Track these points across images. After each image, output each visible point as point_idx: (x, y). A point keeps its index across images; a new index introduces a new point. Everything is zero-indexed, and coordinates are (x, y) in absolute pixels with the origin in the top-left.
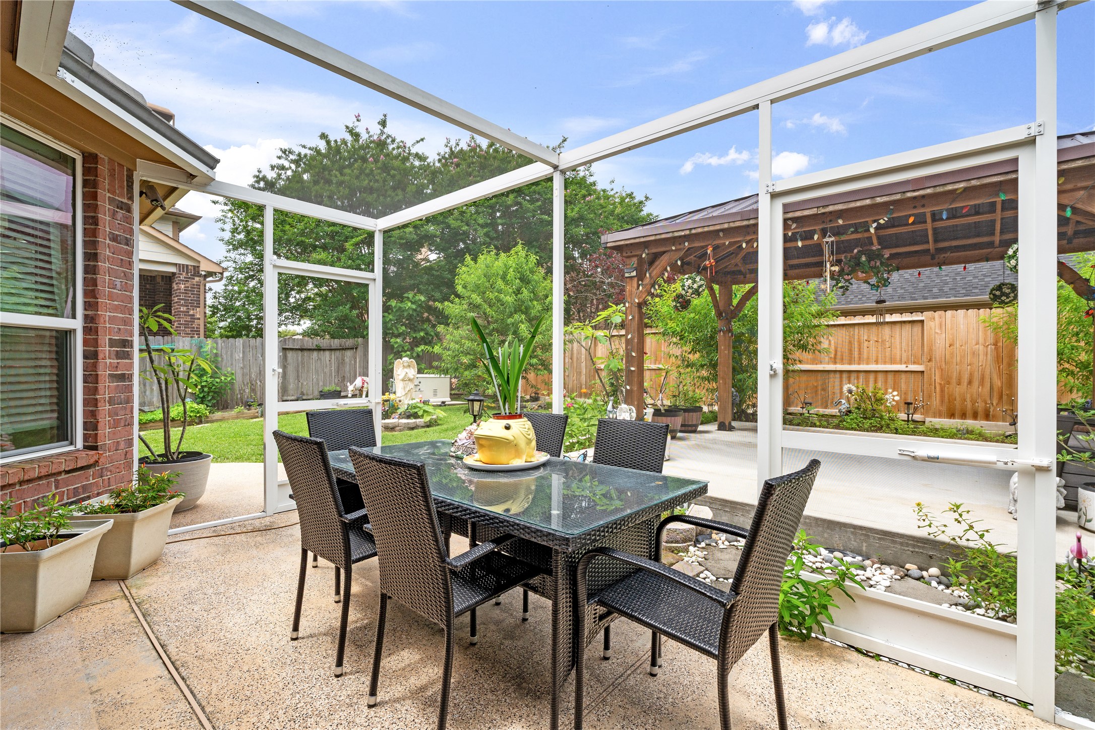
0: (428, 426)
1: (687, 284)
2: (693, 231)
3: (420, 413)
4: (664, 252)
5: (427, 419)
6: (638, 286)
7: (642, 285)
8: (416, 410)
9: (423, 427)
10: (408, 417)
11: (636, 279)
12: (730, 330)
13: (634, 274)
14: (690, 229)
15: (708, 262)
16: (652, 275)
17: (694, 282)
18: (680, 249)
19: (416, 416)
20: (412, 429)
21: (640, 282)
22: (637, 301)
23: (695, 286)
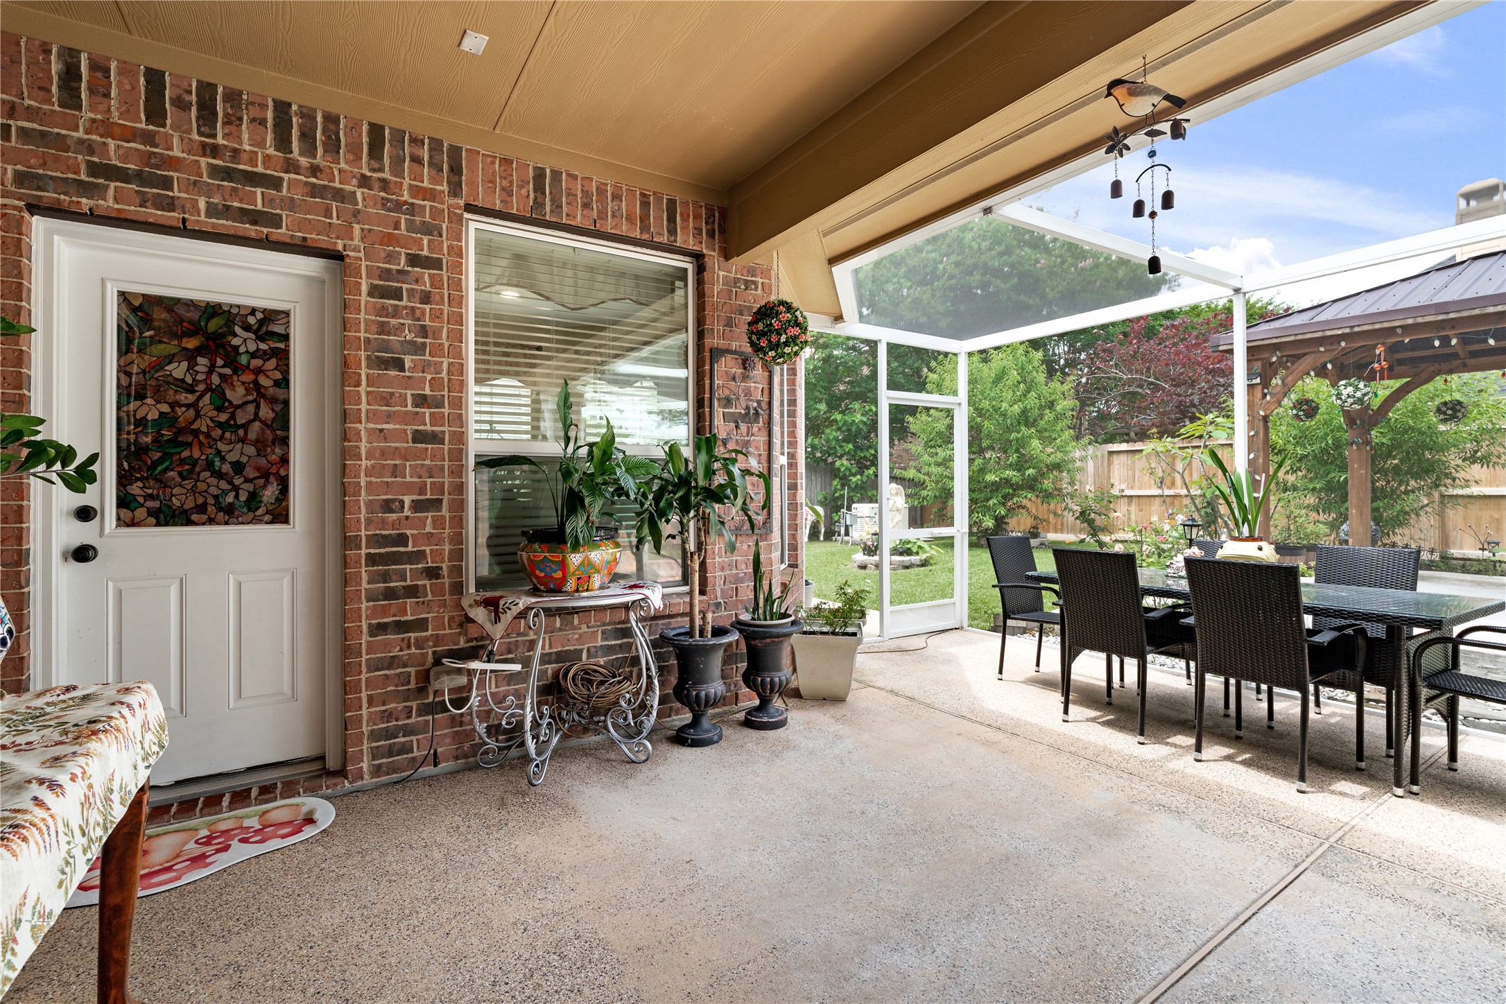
0: (923, 565)
1: (1345, 392)
2: (1357, 329)
3: (915, 549)
4: (1304, 355)
5: (923, 556)
6: (1264, 396)
7: (1270, 394)
8: (909, 546)
9: (918, 566)
10: (901, 554)
11: (1260, 387)
12: (1368, 443)
13: (1258, 380)
14: (1352, 327)
15: (1376, 365)
16: (1286, 381)
17: (1357, 389)
18: (1333, 350)
19: (908, 552)
20: (907, 567)
21: (1266, 391)
22: (1262, 413)
23: (1358, 394)
